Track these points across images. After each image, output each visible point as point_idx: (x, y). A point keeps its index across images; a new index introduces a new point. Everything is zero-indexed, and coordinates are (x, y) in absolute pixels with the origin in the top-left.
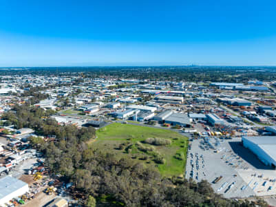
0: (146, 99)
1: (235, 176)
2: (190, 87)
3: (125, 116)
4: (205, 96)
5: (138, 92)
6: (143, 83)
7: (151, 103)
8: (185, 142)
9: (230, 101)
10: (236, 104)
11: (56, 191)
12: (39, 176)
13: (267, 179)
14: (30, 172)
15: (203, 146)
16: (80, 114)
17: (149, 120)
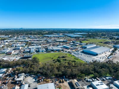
15: (76, 54)
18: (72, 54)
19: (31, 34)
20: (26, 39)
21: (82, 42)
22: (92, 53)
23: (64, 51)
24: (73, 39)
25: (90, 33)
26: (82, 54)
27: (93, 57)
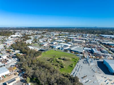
0: (69, 41)
1: (94, 76)
2: (90, 36)
3: (56, 47)
4: (96, 40)
5: (66, 38)
6: (70, 34)
7: (70, 42)
8: (77, 60)
9: (106, 43)
10: (108, 44)
11: (18, 74)
12: (15, 68)
13: (108, 79)
14: (12, 66)
15: (85, 62)
16: (40, 46)
17: (66, 50)
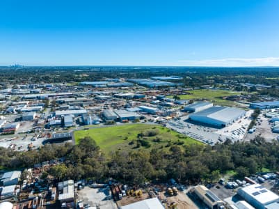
18: (168, 126)
19: (46, 79)
20: (38, 93)
21: (179, 99)
22: (212, 123)
23: (145, 121)
24: (155, 91)
25: (187, 77)
26: (190, 125)
27: (216, 132)
